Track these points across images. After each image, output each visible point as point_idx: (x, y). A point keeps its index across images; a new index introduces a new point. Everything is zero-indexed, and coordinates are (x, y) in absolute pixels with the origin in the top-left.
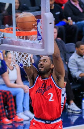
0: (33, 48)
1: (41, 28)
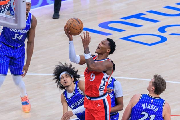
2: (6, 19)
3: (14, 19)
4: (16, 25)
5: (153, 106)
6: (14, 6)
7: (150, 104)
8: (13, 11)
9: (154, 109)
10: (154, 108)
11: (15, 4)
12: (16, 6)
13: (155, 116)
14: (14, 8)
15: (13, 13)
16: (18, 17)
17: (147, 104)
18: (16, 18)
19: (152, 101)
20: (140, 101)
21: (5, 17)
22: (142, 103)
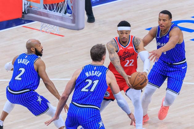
0: (63, 21)
1: (71, 3)
2: (62, 19)
3: (71, 19)
4: (74, 25)
5: (96, 72)
6: (72, 4)
7: (93, 72)
8: (70, 9)
9: (98, 75)
10: (98, 73)
11: (73, 2)
12: (74, 4)
13: (98, 81)
14: (72, 7)
15: (71, 12)
16: (76, 16)
17: (90, 72)
18: (74, 17)
19: (95, 68)
20: (83, 70)
21: (62, 16)
22: (85, 72)
